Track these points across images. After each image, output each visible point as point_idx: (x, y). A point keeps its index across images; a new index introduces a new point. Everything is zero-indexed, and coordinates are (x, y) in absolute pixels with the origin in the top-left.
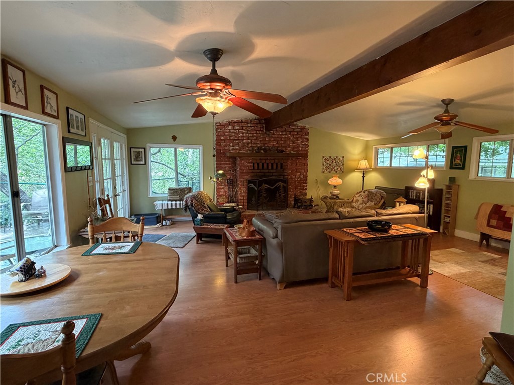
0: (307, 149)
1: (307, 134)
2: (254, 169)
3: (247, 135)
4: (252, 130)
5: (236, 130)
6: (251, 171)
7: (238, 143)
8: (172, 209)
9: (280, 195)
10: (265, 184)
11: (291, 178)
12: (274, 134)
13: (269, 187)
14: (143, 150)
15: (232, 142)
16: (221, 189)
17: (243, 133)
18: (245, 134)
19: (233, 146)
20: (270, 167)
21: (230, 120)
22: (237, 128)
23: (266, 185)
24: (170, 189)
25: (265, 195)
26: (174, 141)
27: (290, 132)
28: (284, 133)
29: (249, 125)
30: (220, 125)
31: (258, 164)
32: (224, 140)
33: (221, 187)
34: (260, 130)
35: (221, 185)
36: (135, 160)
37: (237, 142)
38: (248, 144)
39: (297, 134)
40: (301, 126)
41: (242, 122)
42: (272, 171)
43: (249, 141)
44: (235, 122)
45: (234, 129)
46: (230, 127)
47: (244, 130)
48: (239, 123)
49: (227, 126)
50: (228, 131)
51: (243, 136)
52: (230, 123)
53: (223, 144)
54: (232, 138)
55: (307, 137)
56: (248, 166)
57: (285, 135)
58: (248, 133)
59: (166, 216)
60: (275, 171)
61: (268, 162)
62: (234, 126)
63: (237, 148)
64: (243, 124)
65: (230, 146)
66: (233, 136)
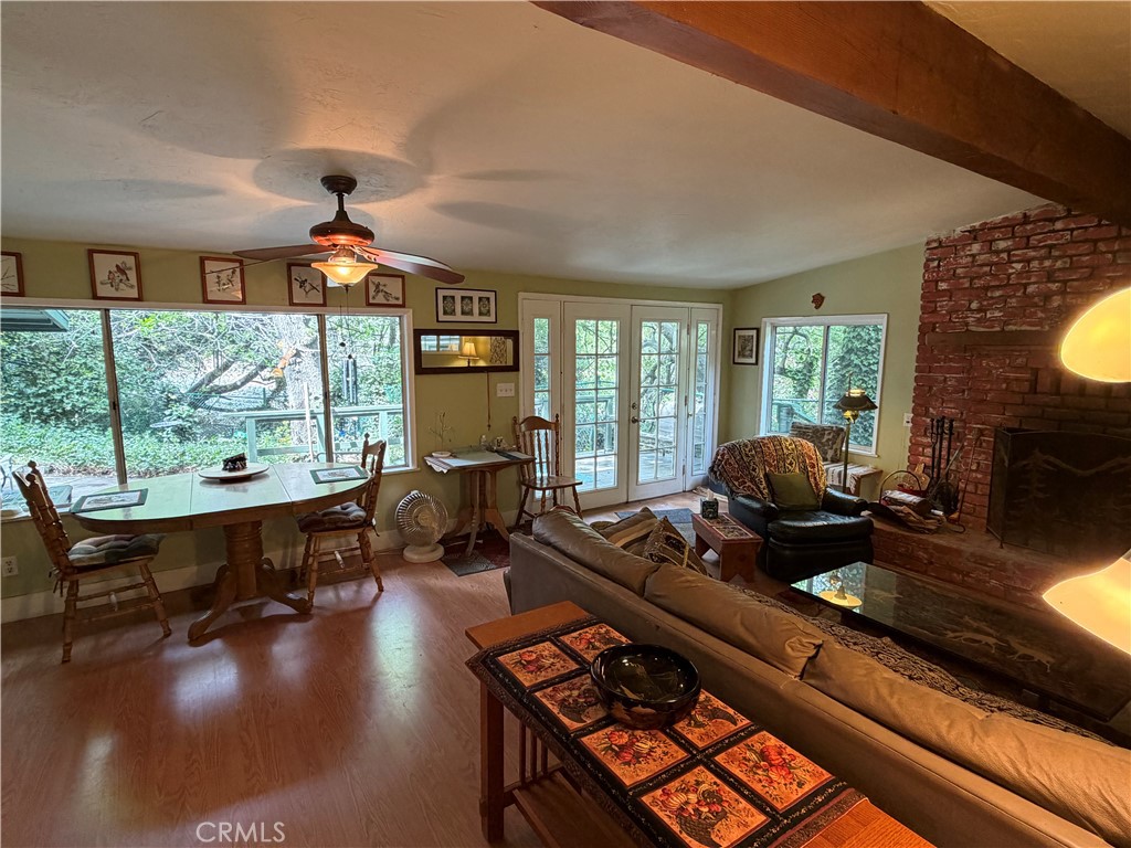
2: (1033, 391)
3: (1047, 263)
4: (1072, 242)
5: (998, 252)
7: (1004, 299)
14: (754, 333)
15: (978, 297)
16: (924, 445)
17: (1028, 261)
18: (1035, 264)
19: (979, 310)
21: (977, 224)
22: (1002, 245)
23: (1050, 457)
26: (817, 307)
29: (1059, 225)
30: (940, 246)
32: (949, 293)
37: (997, 294)
38: (1047, 297)
43: (1054, 286)
44: (995, 227)
45: (991, 251)
46: (976, 248)
47: (1034, 248)
48: (1009, 227)
49: (965, 246)
50: (966, 260)
51: (1026, 272)
52: (973, 235)
53: (944, 305)
54: (978, 283)
58: (1049, 257)
62: (991, 242)
63: (997, 314)
64: (1028, 227)
65: (969, 309)
66: (985, 274)
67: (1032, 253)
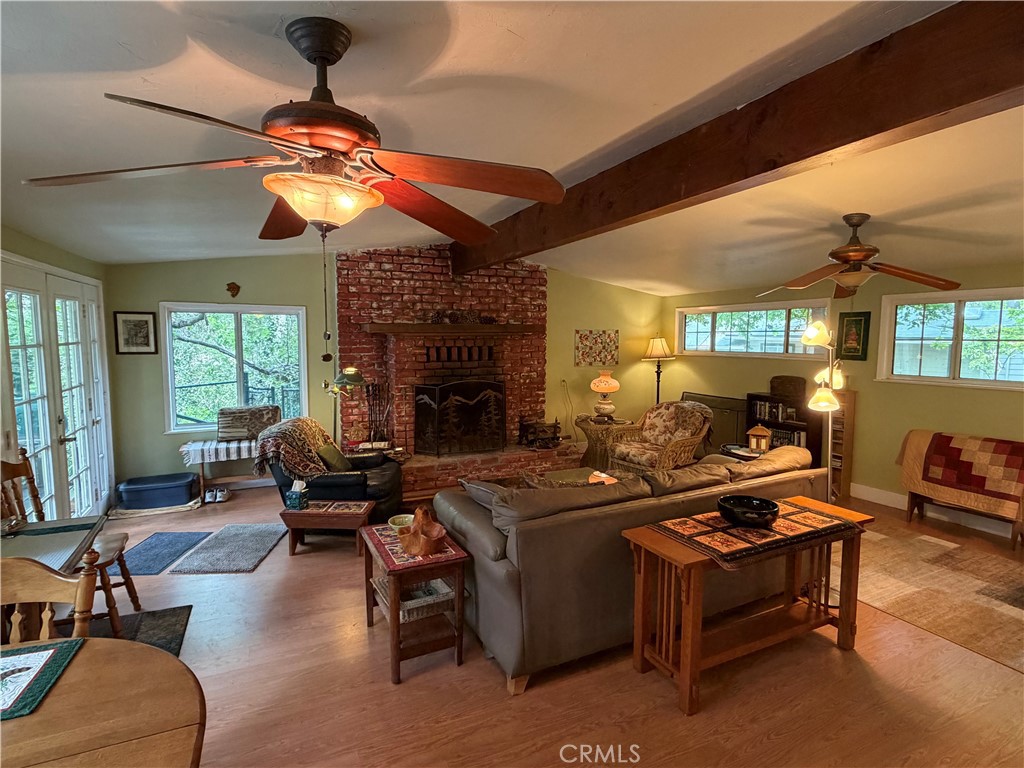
0: (543, 314)
1: (544, 283)
2: (428, 361)
3: (412, 283)
4: (422, 272)
5: (385, 271)
6: (422, 366)
7: (391, 302)
8: (229, 462)
9: (489, 419)
10: (455, 395)
11: (512, 379)
12: (471, 282)
13: (464, 401)
14: (150, 318)
15: (376, 300)
16: (352, 407)
17: (402, 280)
18: (406, 282)
19: (379, 308)
20: (465, 356)
21: (371, 249)
22: (387, 266)
23: (457, 398)
24: (223, 413)
25: (455, 420)
26: (233, 296)
27: (507, 278)
28: (494, 280)
29: (416, 261)
30: (347, 260)
31: (438, 350)
32: (357, 295)
33: (353, 403)
34: (441, 274)
35: (352, 400)
36: (127, 343)
37: (388, 298)
38: (414, 304)
39: (523, 283)
40: (531, 266)
41: (399, 253)
42: (469, 365)
43: (417, 297)
44: (382, 254)
45: (380, 270)
46: (372, 265)
47: (405, 272)
48: (393, 255)
49: (364, 263)
50: (366, 273)
51: (401, 287)
52: (370, 256)
53: (355, 303)
54: (376, 290)
55: (543, 288)
56: (415, 355)
57: (497, 284)
58: (412, 279)
59: (214, 478)
60: (476, 364)
61: (459, 344)
62: (381, 263)
63: (389, 312)
64: (401, 258)
65: (372, 308)
66: (379, 285)
67: (404, 275)
